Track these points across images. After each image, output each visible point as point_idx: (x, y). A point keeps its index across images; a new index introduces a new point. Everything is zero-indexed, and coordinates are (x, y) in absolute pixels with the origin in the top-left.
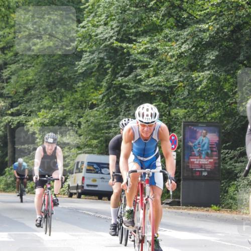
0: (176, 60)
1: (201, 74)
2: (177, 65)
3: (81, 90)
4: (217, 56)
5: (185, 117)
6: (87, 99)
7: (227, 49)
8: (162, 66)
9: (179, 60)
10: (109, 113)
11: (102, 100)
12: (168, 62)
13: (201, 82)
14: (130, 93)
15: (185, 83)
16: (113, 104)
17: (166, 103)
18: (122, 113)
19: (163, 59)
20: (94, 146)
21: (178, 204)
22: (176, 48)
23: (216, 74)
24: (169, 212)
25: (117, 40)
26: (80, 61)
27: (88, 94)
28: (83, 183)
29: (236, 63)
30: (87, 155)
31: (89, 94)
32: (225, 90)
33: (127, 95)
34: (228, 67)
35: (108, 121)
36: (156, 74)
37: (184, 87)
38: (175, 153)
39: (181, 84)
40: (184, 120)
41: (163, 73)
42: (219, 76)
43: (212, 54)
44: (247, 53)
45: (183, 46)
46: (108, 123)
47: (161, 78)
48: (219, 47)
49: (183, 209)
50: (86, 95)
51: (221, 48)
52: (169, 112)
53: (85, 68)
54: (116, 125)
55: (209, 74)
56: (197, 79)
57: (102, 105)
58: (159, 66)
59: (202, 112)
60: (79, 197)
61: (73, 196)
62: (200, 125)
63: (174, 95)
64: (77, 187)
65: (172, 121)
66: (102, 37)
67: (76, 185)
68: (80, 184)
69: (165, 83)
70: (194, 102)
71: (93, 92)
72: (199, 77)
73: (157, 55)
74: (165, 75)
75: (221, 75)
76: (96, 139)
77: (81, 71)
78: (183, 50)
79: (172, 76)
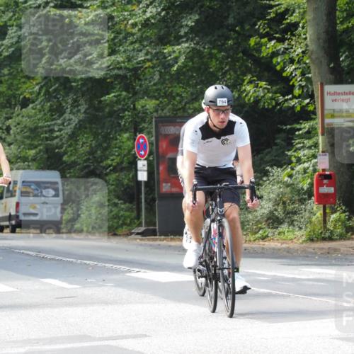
0: (139, 30)
1: (176, 48)
2: (142, 37)
3: (8, 81)
4: (197, 22)
5: (157, 111)
6: (17, 93)
7: (211, 11)
8: (120, 40)
9: (144, 30)
10: (50, 110)
11: (39, 93)
12: (128, 33)
13: (176, 60)
14: (78, 81)
15: (154, 62)
16: (55, 97)
17: (129, 92)
18: (68, 110)
19: (121, 30)
20: (30, 158)
21: (153, 233)
22: (139, 14)
23: (198, 47)
24: (141, 245)
25: (54, 7)
26: (4, 39)
27: (17, 85)
28: (17, 211)
29: (225, 30)
30: (21, 172)
31: (20, 86)
32: (211, 70)
33: (73, 84)
34: (213, 36)
35: (49, 123)
36: (113, 52)
37: (153, 68)
38: (145, 162)
39: (148, 64)
40: (155, 114)
41: (123, 50)
42: (202, 49)
43: (191, 18)
44: (239, 14)
45: (149, 10)
46: (49, 126)
47: (119, 58)
48: (200, 9)
49: (160, 240)
50: (15, 88)
51: (203, 9)
52: (134, 106)
53: (13, 49)
54: (61, 127)
55: (188, 48)
56: (170, 56)
57: (39, 100)
58: (116, 40)
59: (180, 102)
60: (13, 231)
61: (5, 231)
62: (178, 120)
63: (140, 80)
64: (10, 218)
65: (138, 117)
66: (34, 4)
67: (8, 214)
68: (13, 213)
69: (126, 64)
70: (169, 88)
71: (24, 83)
72: (174, 52)
73: (113, 25)
74: (124, 52)
75: (204, 48)
76: (32, 149)
77: (6, 54)
78: (148, 15)
79: (135, 54)
